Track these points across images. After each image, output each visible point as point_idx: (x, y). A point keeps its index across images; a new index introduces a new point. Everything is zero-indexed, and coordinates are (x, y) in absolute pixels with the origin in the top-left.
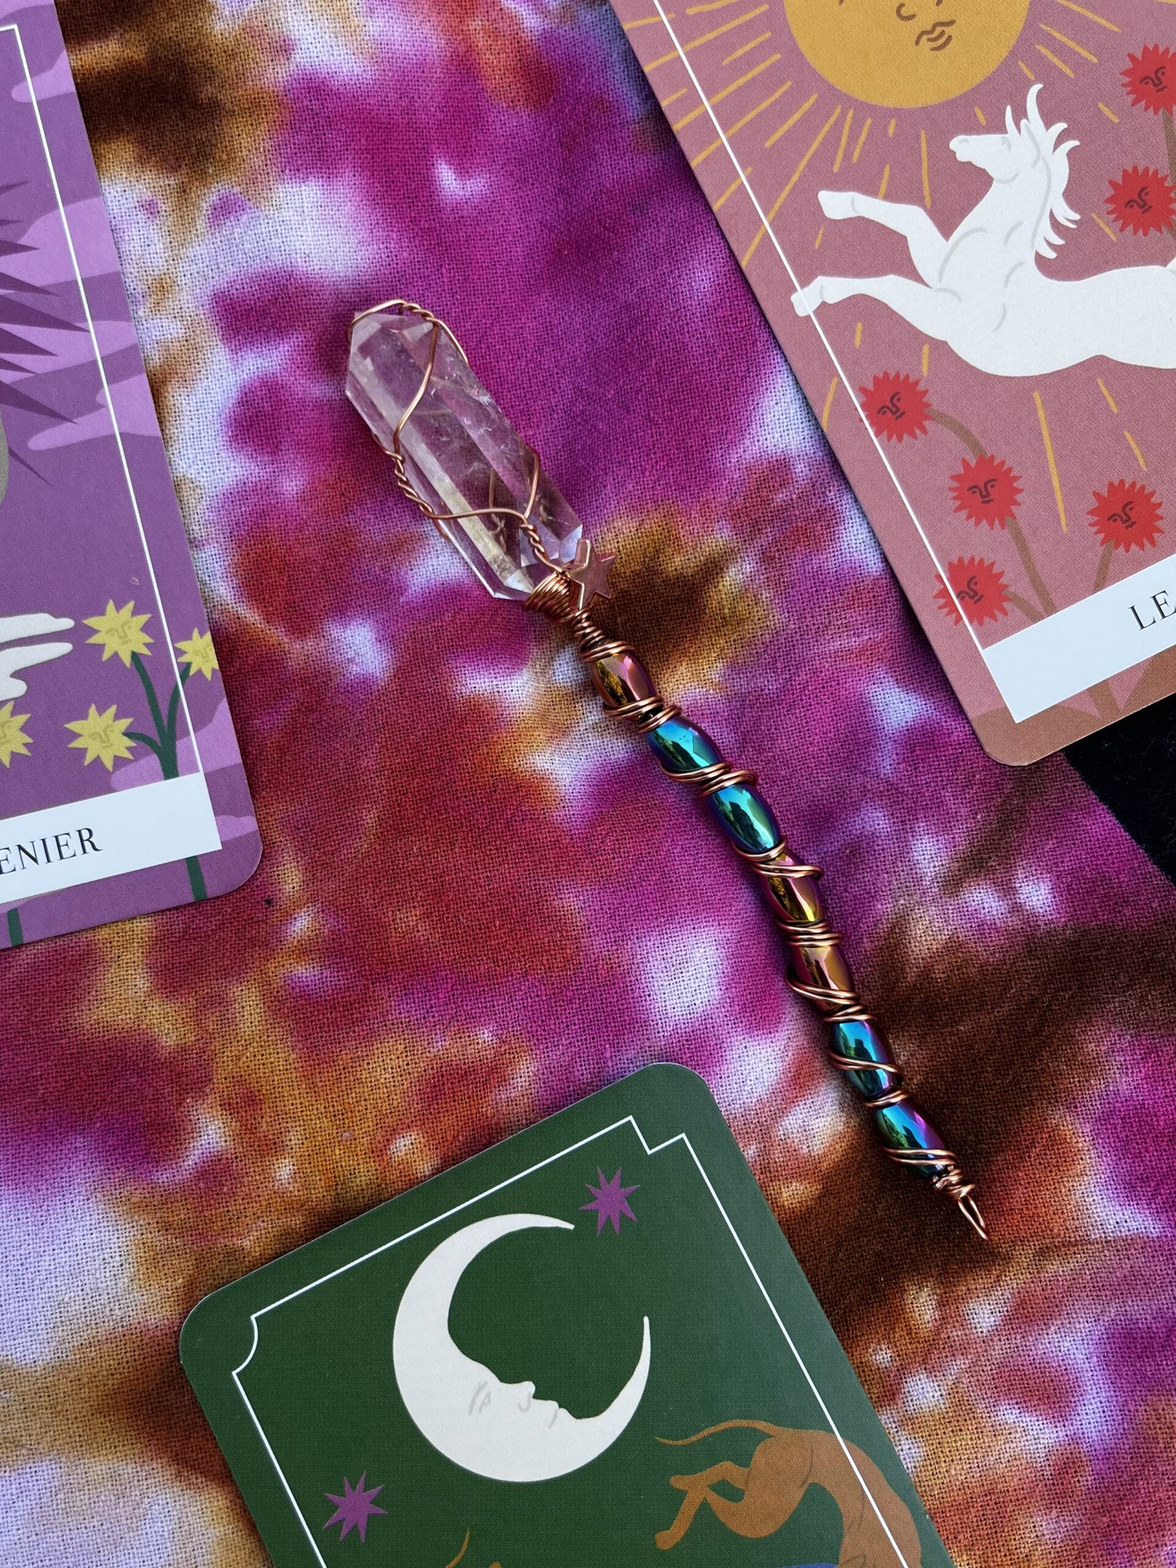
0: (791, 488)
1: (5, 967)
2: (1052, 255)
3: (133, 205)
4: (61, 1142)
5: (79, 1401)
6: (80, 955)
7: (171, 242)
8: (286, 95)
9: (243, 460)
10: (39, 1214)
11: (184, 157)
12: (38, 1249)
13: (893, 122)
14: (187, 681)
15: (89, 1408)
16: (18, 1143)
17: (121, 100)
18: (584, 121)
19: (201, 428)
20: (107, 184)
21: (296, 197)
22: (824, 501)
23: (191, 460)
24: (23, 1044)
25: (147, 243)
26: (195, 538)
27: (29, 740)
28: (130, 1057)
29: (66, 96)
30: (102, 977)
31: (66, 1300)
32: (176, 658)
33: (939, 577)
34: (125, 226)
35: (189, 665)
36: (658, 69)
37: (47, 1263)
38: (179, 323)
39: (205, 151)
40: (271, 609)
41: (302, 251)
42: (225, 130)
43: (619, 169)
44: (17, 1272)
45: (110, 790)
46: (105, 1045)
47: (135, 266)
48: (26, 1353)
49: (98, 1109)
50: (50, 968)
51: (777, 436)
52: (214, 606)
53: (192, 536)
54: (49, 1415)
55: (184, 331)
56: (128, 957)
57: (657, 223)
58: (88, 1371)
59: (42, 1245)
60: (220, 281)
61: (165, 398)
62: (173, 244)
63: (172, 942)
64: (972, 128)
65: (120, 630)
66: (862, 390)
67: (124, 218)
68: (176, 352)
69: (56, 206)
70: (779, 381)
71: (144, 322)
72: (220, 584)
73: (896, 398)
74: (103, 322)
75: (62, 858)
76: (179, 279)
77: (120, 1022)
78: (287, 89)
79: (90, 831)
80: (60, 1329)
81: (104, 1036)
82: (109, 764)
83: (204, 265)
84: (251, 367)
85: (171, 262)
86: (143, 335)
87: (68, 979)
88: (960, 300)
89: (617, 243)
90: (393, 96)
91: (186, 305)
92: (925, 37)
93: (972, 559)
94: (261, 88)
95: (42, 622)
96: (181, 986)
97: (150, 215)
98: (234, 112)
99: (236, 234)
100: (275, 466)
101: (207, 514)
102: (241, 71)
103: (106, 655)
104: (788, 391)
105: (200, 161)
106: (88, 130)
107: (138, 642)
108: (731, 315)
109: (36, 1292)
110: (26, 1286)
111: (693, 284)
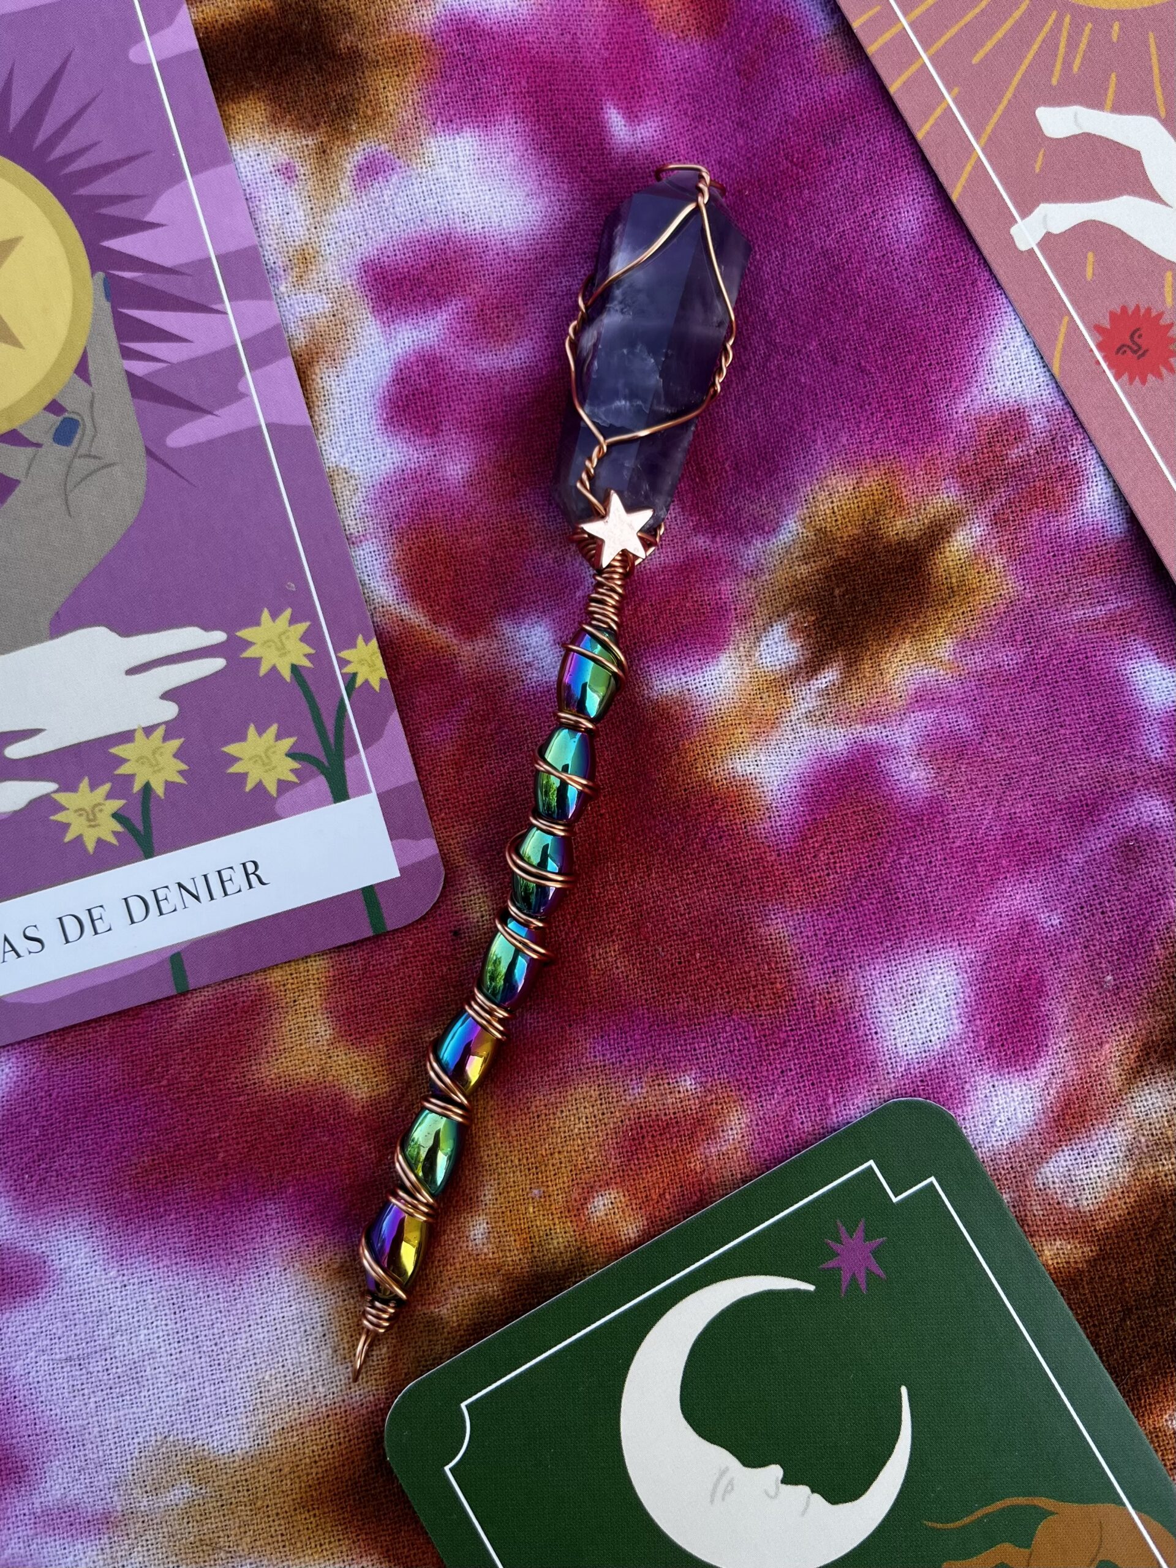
0: (1028, 442)
1: (171, 1017)
3: (268, 170)
4: (249, 1210)
5: (281, 1495)
6: (252, 1001)
7: (312, 209)
8: (434, 40)
9: (400, 445)
10: (231, 1289)
11: (323, 114)
12: (233, 1327)
14: (354, 694)
15: (291, 1503)
16: (199, 1212)
17: (249, 53)
18: (763, 44)
19: (354, 411)
20: (238, 148)
21: (451, 151)
22: (1065, 456)
23: (344, 448)
24: (198, 1103)
25: (286, 210)
26: (351, 534)
27: (184, 767)
28: (318, 1113)
29: (189, 54)
30: (278, 1025)
32: (340, 669)
34: (261, 194)
35: (354, 675)
37: (244, 1341)
38: (324, 296)
39: (346, 107)
40: (437, 608)
41: (460, 210)
42: (369, 83)
43: (806, 95)
44: (210, 1353)
45: (275, 817)
46: (288, 1100)
47: (274, 237)
48: (224, 1441)
49: (288, 1172)
50: (220, 1017)
51: (1008, 383)
52: (375, 608)
53: (348, 532)
54: (249, 1513)
55: (330, 305)
56: (305, 1001)
57: (853, 155)
58: (289, 1459)
59: (237, 1322)
60: (368, 249)
61: (313, 380)
62: (314, 210)
63: (352, 981)
65: (277, 640)
66: (1097, 329)
67: (259, 185)
68: (322, 329)
69: (184, 177)
70: (1006, 323)
71: (287, 299)
72: (380, 583)
73: (1137, 335)
74: (240, 303)
75: (226, 894)
76: (323, 248)
77: (303, 1075)
78: (434, 32)
79: (255, 863)
80: (260, 1411)
81: (287, 1091)
82: (272, 789)
83: (351, 231)
84: (406, 340)
85: (314, 230)
86: (286, 313)
87: (241, 1029)
89: (807, 180)
90: (553, 32)
91: (332, 277)
94: (406, 34)
95: (192, 637)
96: (367, 1031)
97: (287, 180)
98: (378, 62)
99: (385, 196)
100: (436, 449)
101: (363, 507)
102: (383, 16)
103: (264, 669)
104: (1017, 334)
105: (340, 117)
106: (214, 89)
107: (298, 653)
108: (945, 256)
109: (233, 1373)
110: (222, 1367)
111: (900, 225)
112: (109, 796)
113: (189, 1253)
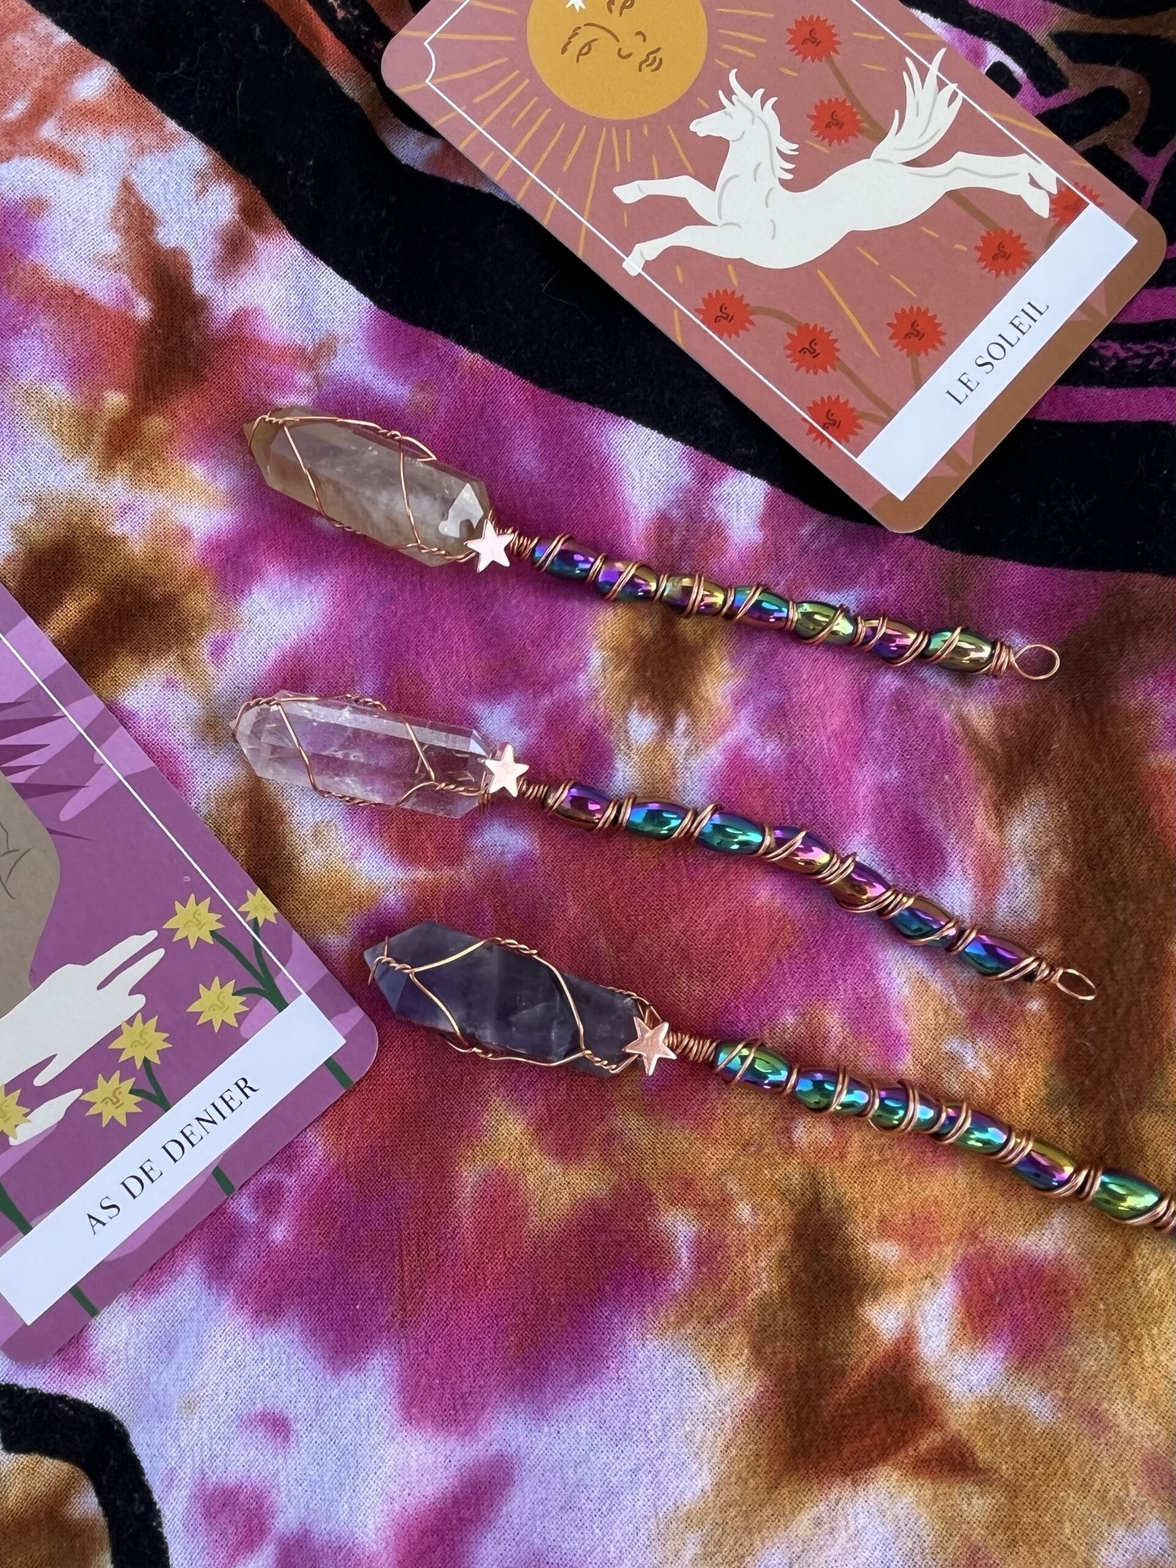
2: (790, 177)
33: (805, 420)
66: (697, 311)
73: (723, 308)
88: (740, 227)
92: (644, 65)
93: (822, 399)
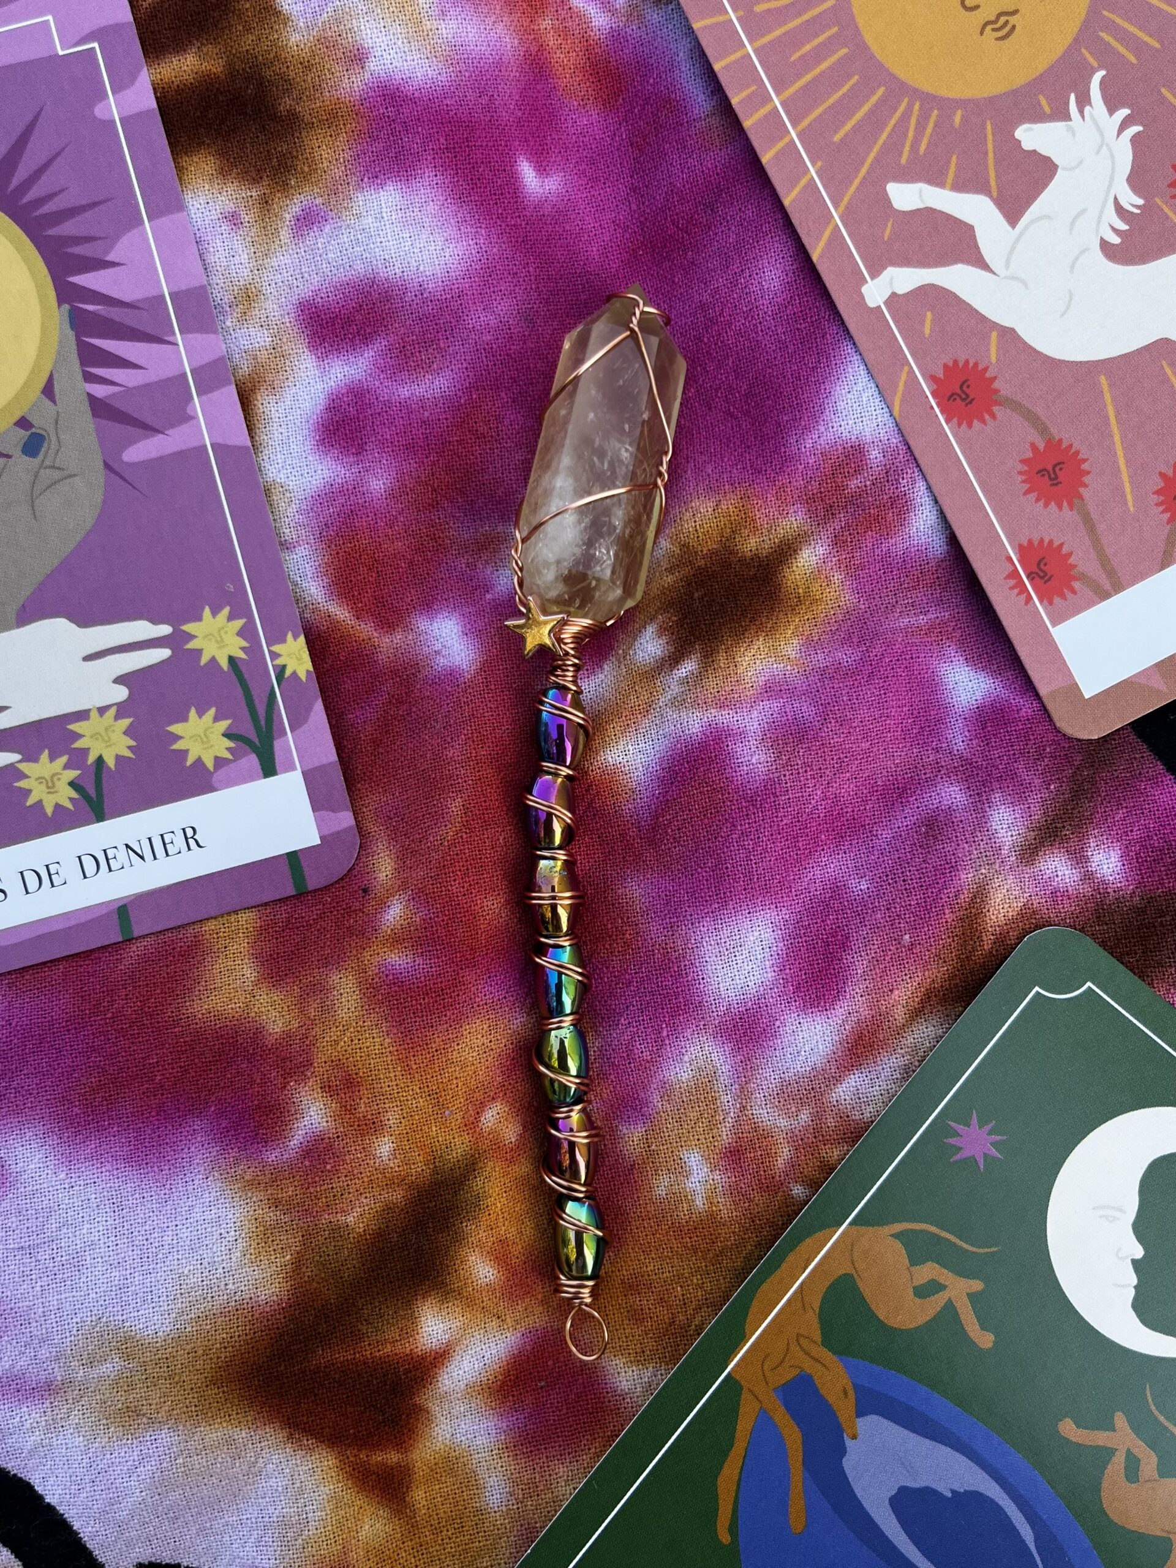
0: (866, 475)
1: (117, 959)
2: (1116, 240)
3: (216, 217)
4: (180, 1125)
5: (195, 1373)
6: (188, 946)
7: (255, 253)
8: (362, 104)
9: (330, 463)
10: (163, 1192)
11: (265, 169)
12: (162, 1225)
13: (959, 113)
14: (283, 684)
15: (204, 1380)
16: (138, 1126)
17: (201, 112)
18: (654, 121)
19: (290, 434)
20: (190, 196)
21: (375, 204)
22: (897, 488)
23: (280, 465)
24: (138, 1034)
25: (232, 254)
26: (285, 541)
27: (133, 743)
28: (241, 1044)
29: (148, 112)
30: (210, 968)
31: (186, 1272)
32: (272, 661)
33: (1010, 559)
34: (210, 238)
35: (284, 667)
36: (726, 68)
37: (170, 1238)
38: (265, 331)
39: (286, 163)
40: (360, 605)
41: (382, 257)
42: (306, 143)
43: (688, 168)
44: (142, 1247)
45: (211, 789)
46: (217, 1032)
47: (221, 277)
48: (149, 1324)
49: (213, 1093)
50: (160, 960)
51: (851, 422)
52: (306, 606)
53: (283, 539)
54: (168, 1386)
55: (270, 339)
56: (235, 947)
57: (728, 222)
58: (203, 1343)
59: (165, 1221)
60: (304, 290)
61: (255, 405)
62: (257, 255)
63: (276, 931)
64: (1039, 117)
65: (216, 634)
66: (932, 378)
67: (208, 230)
68: (264, 360)
69: (142, 222)
70: (853, 372)
71: (232, 332)
72: (311, 584)
73: (965, 386)
74: (190, 336)
75: (167, 855)
76: (264, 288)
77: (230, 1011)
78: (363, 97)
79: (194, 829)
80: (180, 1301)
81: (216, 1024)
82: (210, 764)
83: (289, 274)
84: (339, 375)
85: (256, 272)
86: (232, 345)
87: (178, 970)
88: (1026, 286)
89: (690, 243)
90: (471, 96)
91: (272, 314)
92: (989, 28)
93: (1042, 541)
94: (338, 99)
95: (142, 629)
96: (286, 975)
97: (233, 227)
98: (313, 123)
99: (320, 244)
100: (360, 466)
101: (297, 517)
102: (317, 83)
103: (204, 659)
104: (860, 380)
105: (281, 173)
106: (170, 143)
107: (235, 646)
108: (801, 311)
109: (159, 1266)
110: (150, 1260)
111: (764, 283)
112: (66, 767)
113: (128, 1160)
